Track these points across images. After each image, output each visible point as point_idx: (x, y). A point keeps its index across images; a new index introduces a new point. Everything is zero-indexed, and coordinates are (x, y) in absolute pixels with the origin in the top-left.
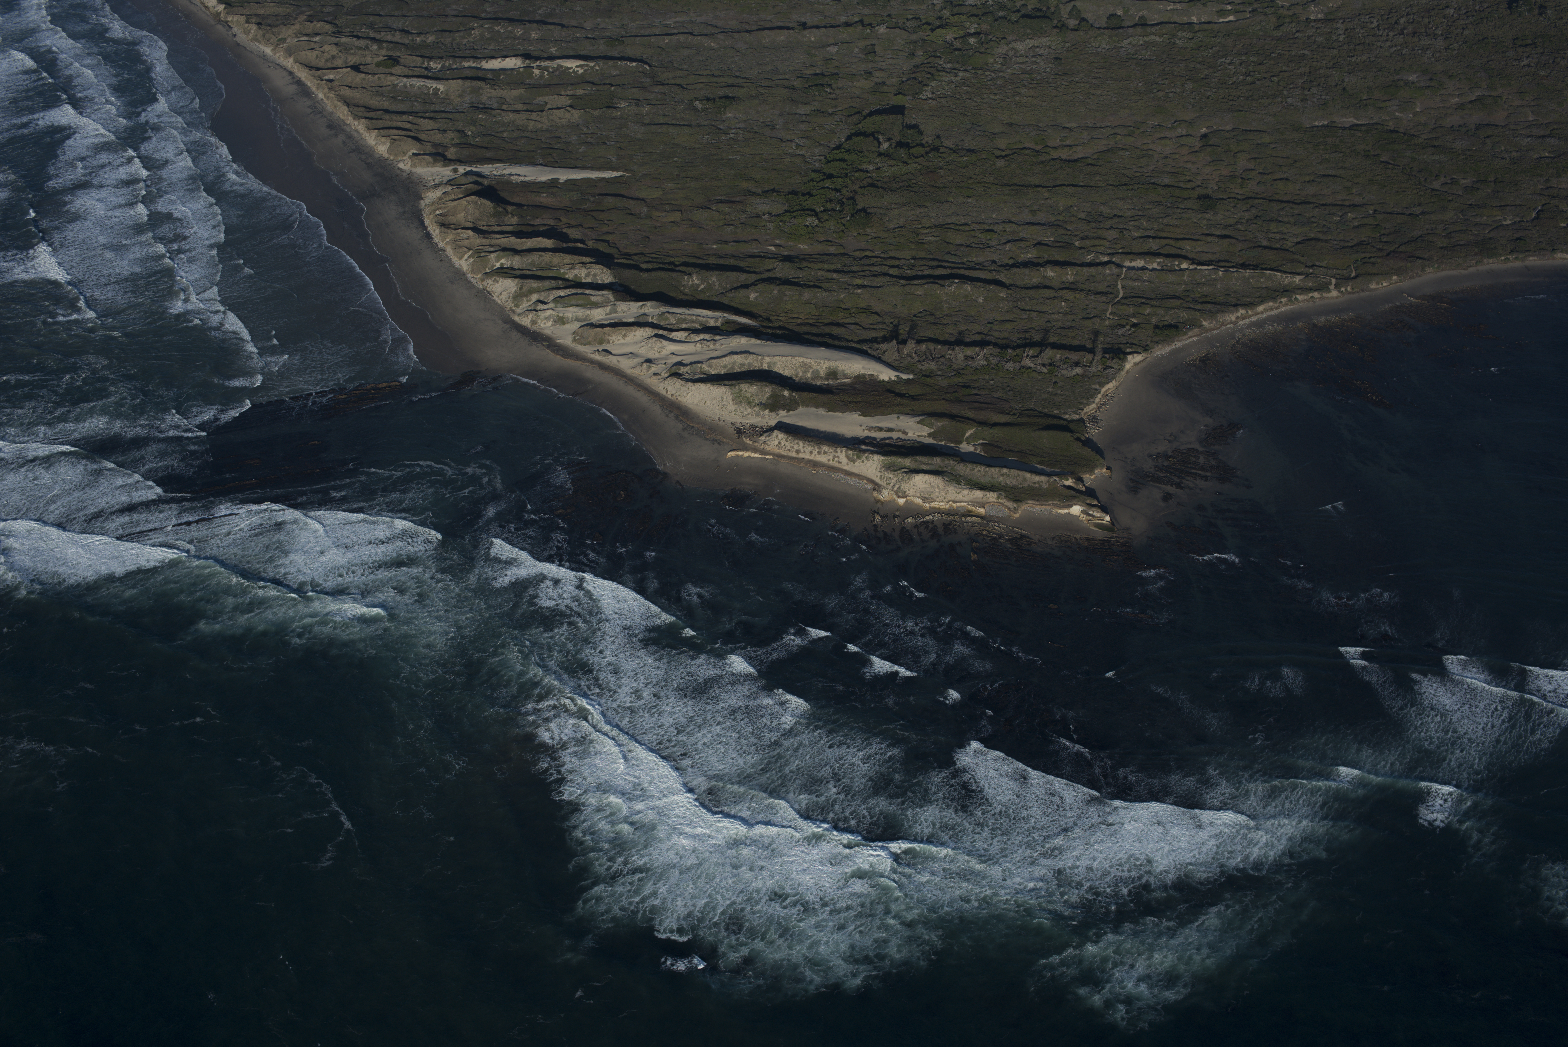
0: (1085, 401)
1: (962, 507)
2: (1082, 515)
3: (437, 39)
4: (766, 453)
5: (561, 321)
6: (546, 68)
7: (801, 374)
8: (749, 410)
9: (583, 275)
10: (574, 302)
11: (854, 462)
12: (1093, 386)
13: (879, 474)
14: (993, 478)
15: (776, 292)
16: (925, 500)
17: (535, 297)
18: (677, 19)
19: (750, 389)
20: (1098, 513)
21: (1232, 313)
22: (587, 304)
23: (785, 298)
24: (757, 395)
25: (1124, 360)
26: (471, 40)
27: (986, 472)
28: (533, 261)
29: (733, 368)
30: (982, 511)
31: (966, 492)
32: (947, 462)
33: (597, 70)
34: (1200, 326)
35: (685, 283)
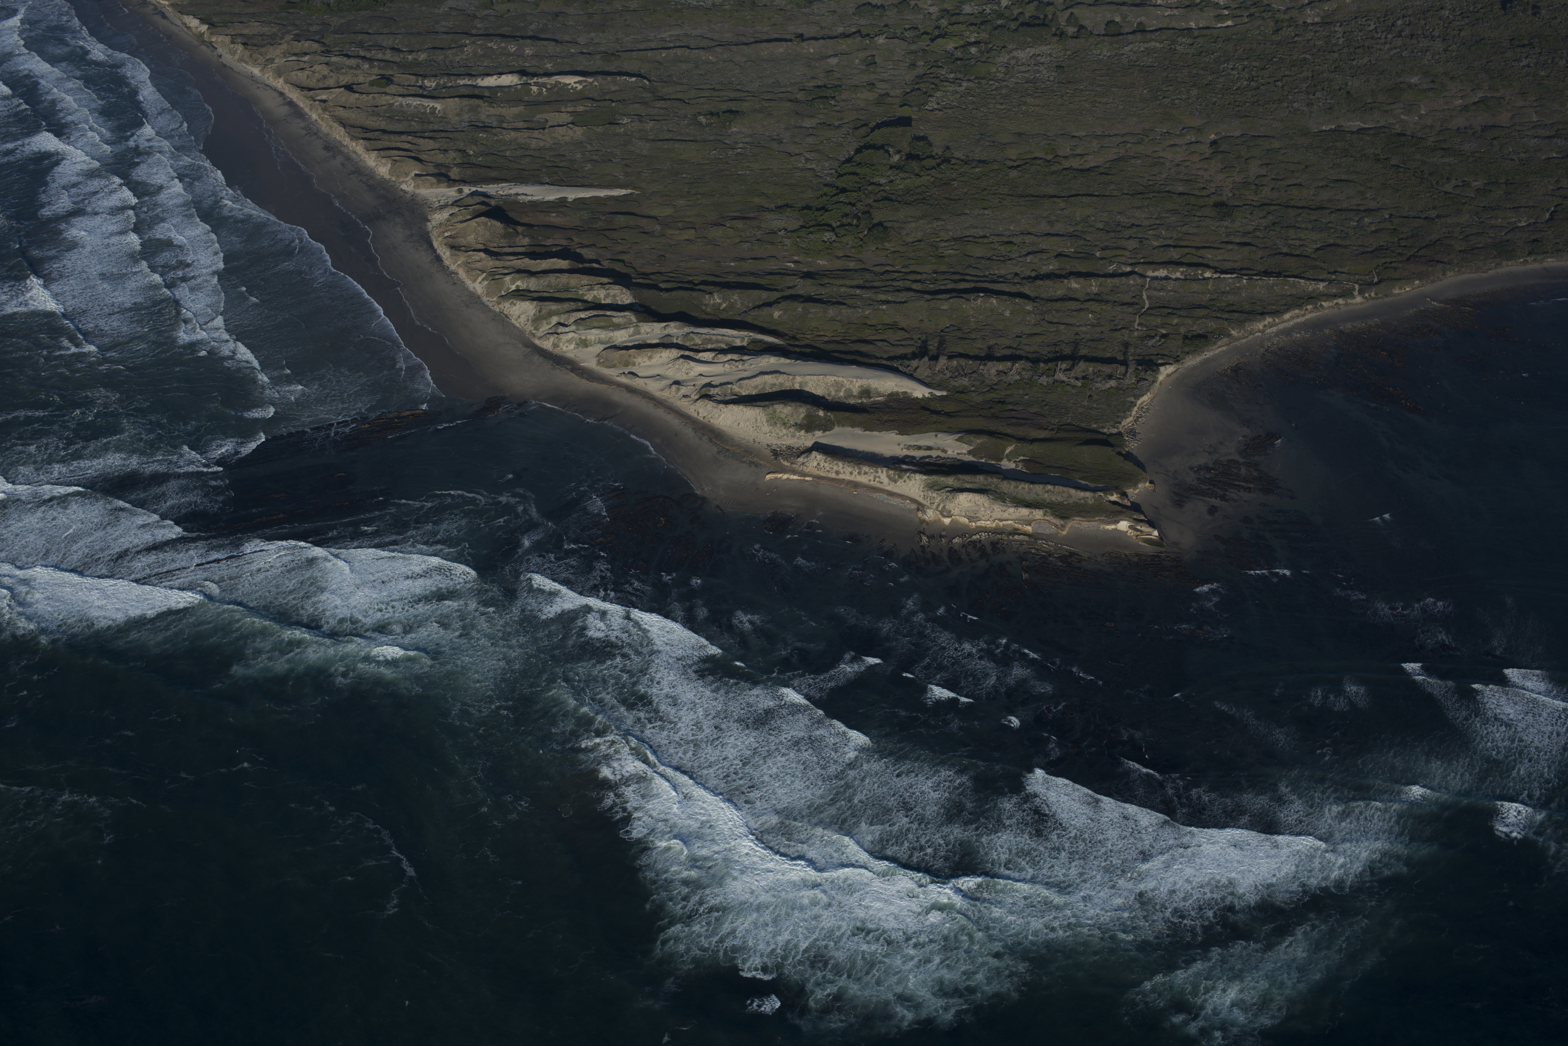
0: (1122, 414)
1: (1008, 525)
2: (1130, 531)
3: (429, 56)
4: (805, 475)
5: (584, 343)
6: (544, 85)
7: (833, 393)
8: (784, 431)
9: (602, 296)
10: (596, 324)
11: (895, 482)
12: (1129, 399)
13: (922, 494)
14: (1037, 495)
15: (800, 309)
16: (971, 519)
17: (555, 320)
18: (672, 33)
19: (784, 410)
20: (1145, 528)
21: (1260, 321)
22: (610, 326)
23: (809, 316)
24: (792, 416)
25: (1157, 371)
26: (465, 57)
27: (1030, 489)
28: (550, 282)
29: (764, 388)
30: (1029, 529)
31: (1012, 510)
32: (990, 480)
33: (596, 86)
34: (1229, 335)
35: (707, 302)
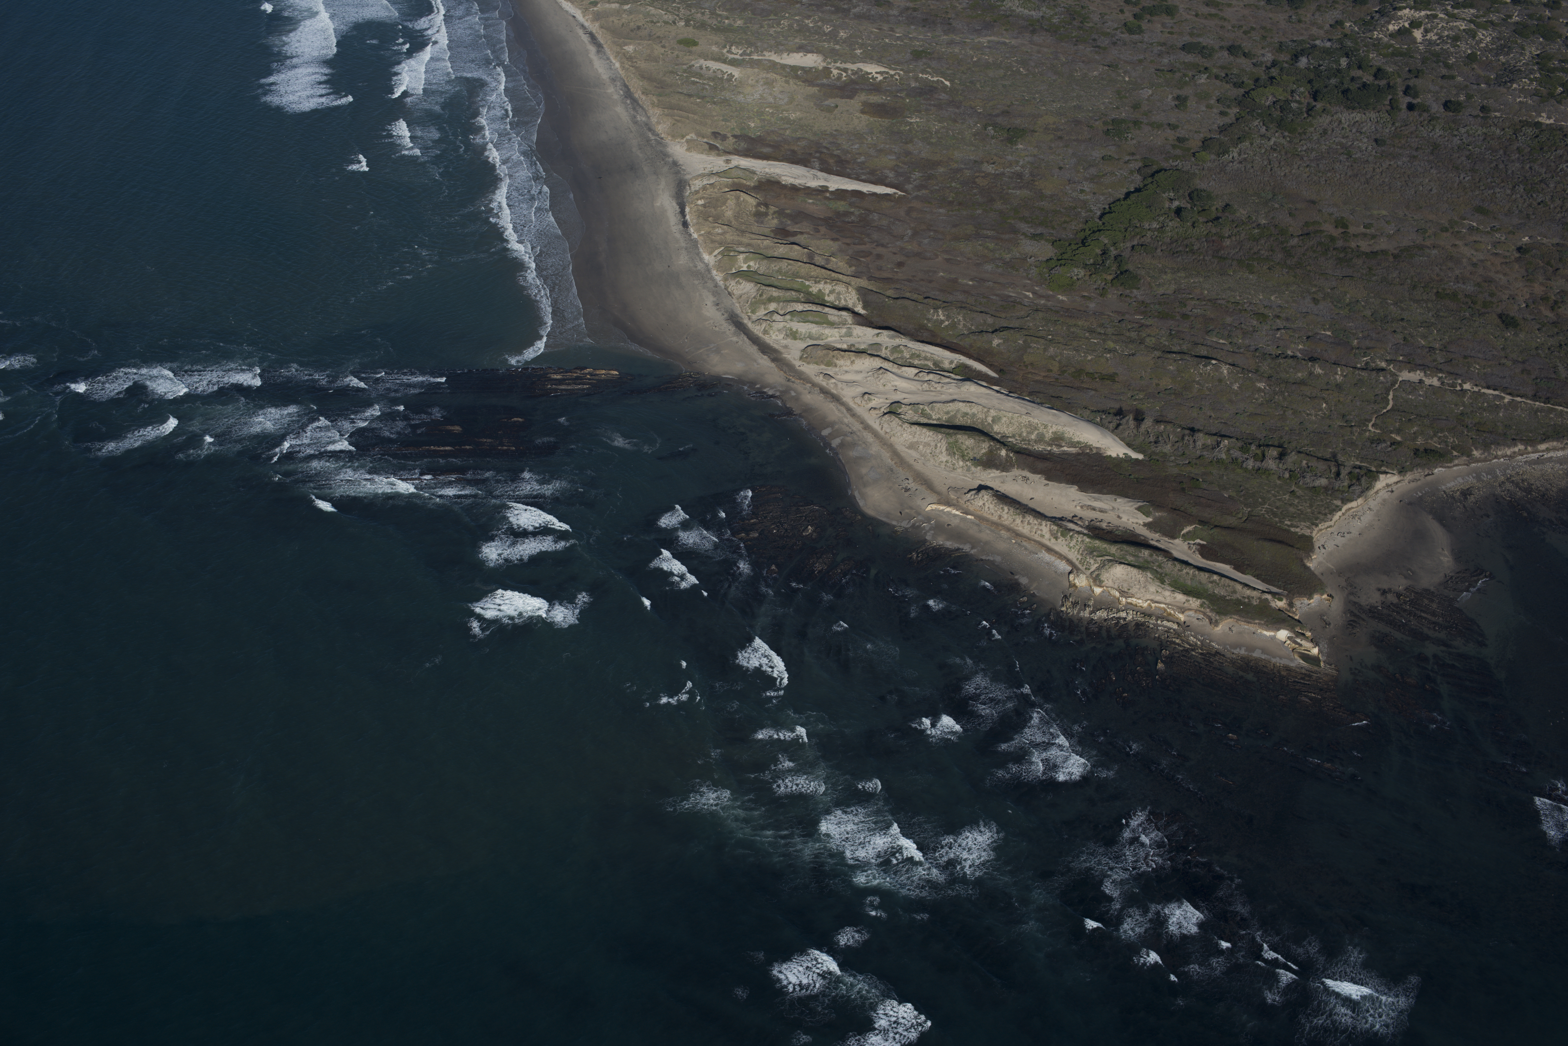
0: (1322, 517)
1: (1160, 608)
2: (1288, 642)
3: (745, 23)
4: (967, 512)
5: (793, 335)
6: (845, 70)
7: (1025, 434)
8: (961, 463)
9: (827, 292)
10: (810, 318)
11: (1056, 538)
12: (1335, 502)
13: (1080, 557)
14: (1200, 583)
15: (1021, 342)
17: (772, 306)
18: (992, 38)
19: (967, 441)
20: (1305, 643)
21: (1509, 447)
22: (823, 323)
23: (1029, 350)
25: (1376, 479)
26: (779, 30)
27: (1194, 575)
28: (780, 268)
29: (955, 416)
30: (1182, 617)
31: (1167, 593)
32: (1155, 557)
33: (897, 80)
34: (1469, 455)
35: (930, 317)
